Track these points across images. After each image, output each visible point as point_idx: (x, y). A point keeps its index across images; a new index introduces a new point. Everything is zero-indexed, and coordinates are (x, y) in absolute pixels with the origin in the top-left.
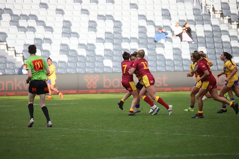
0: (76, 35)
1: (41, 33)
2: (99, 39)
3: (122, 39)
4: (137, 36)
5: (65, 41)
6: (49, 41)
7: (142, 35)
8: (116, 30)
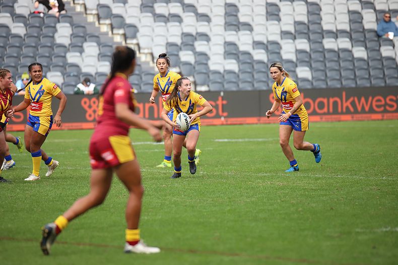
0: (248, 27)
1: (190, 24)
2: (285, 34)
3: (323, 34)
4: (347, 27)
5: (231, 36)
6: (205, 37)
7: (356, 26)
8: (312, 18)
